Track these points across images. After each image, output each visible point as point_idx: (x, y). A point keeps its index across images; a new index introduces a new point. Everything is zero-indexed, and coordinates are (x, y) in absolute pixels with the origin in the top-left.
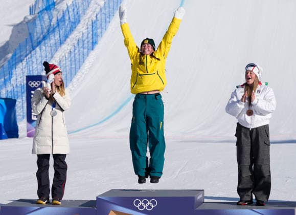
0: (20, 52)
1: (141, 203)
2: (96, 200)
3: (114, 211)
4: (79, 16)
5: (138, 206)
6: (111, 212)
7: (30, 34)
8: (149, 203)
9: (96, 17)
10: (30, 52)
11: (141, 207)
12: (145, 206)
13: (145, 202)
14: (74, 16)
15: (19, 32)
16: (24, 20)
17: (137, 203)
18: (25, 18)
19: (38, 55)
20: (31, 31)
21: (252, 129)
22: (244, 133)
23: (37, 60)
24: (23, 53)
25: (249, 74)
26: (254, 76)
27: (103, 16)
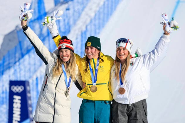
0: (9, 60)
4: (70, 27)
7: (20, 42)
9: (86, 28)
10: (19, 60)
14: (65, 26)
15: (10, 40)
16: (16, 29)
18: (17, 27)
19: (26, 63)
20: (20, 39)
22: (121, 111)
23: (25, 67)
24: (12, 61)
26: (126, 52)
27: (93, 27)
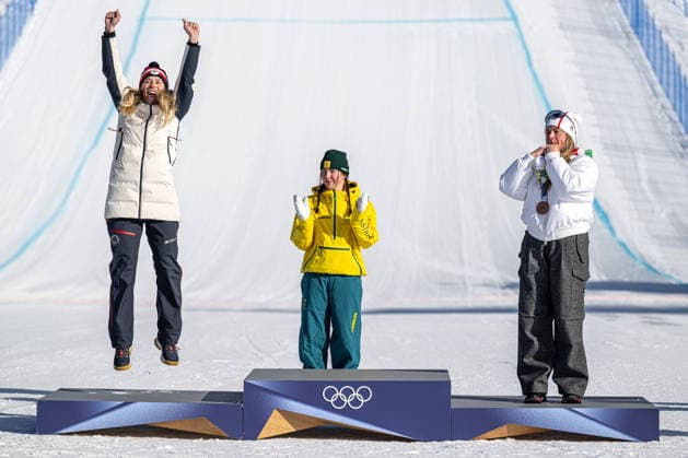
1: (339, 394)
2: (242, 390)
3: (280, 411)
5: (332, 401)
6: (275, 412)
8: (356, 394)
11: (339, 402)
12: (347, 401)
13: (347, 393)
17: (330, 393)
21: (548, 243)
25: (552, 135)
